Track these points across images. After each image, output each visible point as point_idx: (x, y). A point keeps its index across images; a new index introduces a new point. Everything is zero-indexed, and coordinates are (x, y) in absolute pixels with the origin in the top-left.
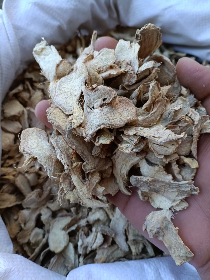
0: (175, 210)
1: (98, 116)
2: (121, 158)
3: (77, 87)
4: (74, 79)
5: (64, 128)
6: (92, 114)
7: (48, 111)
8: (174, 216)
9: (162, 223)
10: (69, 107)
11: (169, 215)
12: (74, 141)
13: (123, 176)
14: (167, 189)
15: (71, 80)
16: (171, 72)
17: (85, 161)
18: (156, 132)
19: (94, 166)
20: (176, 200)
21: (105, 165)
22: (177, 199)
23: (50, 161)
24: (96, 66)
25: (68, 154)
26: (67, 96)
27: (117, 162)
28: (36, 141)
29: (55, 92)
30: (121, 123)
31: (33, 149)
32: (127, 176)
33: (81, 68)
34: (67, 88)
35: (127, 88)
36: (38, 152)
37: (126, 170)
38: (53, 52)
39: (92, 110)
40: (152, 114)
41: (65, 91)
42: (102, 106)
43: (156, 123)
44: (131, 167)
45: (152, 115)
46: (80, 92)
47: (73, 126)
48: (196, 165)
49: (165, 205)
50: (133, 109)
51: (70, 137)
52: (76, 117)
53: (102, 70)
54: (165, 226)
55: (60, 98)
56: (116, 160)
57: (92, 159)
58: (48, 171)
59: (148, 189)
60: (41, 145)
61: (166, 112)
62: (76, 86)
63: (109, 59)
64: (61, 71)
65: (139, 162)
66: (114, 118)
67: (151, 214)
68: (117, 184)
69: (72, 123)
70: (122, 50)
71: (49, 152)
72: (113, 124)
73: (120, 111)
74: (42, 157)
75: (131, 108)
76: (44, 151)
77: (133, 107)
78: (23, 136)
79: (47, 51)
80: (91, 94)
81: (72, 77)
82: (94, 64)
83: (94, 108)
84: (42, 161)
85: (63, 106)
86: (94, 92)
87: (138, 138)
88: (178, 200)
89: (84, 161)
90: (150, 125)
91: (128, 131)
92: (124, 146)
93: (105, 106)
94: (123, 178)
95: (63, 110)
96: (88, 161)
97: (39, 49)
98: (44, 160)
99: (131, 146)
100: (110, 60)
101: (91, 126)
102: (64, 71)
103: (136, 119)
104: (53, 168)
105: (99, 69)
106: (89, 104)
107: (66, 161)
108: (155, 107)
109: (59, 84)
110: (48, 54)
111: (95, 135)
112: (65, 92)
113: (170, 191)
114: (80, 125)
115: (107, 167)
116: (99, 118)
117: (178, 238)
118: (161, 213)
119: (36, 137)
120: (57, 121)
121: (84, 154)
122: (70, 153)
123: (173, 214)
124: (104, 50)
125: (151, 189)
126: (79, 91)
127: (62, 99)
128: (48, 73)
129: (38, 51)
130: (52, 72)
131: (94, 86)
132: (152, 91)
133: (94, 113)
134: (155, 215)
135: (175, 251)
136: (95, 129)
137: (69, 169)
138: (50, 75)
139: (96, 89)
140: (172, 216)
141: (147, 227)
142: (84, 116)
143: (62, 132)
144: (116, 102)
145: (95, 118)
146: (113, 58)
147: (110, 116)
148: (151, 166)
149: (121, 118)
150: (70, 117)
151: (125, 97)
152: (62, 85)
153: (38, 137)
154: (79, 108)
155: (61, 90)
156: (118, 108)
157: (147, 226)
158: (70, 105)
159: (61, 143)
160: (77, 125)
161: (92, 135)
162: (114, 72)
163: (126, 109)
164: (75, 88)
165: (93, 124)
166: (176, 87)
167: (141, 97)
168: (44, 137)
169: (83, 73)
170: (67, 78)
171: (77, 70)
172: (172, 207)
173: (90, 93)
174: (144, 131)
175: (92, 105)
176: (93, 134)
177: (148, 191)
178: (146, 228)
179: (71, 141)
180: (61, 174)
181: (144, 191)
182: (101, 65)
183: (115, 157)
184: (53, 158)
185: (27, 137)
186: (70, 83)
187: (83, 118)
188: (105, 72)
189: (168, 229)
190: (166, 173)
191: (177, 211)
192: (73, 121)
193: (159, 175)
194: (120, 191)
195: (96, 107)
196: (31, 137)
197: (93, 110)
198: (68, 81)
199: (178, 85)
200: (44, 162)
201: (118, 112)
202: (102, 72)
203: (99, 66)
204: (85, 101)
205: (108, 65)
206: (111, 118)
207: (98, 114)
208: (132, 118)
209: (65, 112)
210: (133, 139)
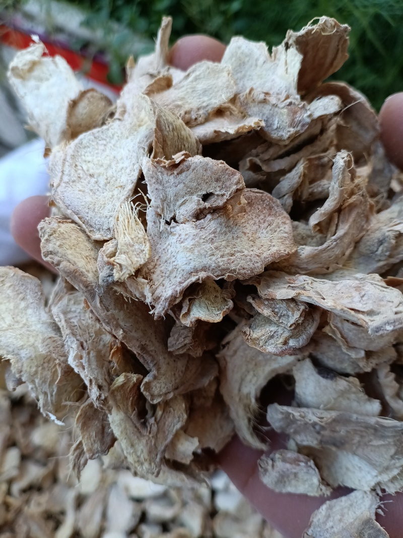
0: (384, 491)
1: (189, 243)
2: (242, 356)
3: (126, 164)
4: (116, 138)
5: (90, 277)
6: (172, 239)
7: (42, 228)
8: (383, 506)
9: (361, 533)
10: (103, 219)
11: (371, 506)
12: (120, 315)
13: (245, 401)
14: (366, 439)
15: (108, 140)
16: (366, 130)
17: (150, 370)
18: (356, 294)
19: (173, 382)
20: (392, 466)
21: (202, 374)
22: (394, 464)
23: (46, 369)
24: (179, 106)
25: (100, 347)
26: (96, 187)
27: (230, 366)
28: (11, 306)
29: (63, 172)
30: (256, 265)
32: (257, 400)
33: (136, 110)
34: (96, 161)
35: (264, 168)
36: (15, 342)
37: (255, 387)
38: (61, 72)
39: (172, 225)
40: (335, 240)
41: (91, 171)
42: (199, 215)
43: (344, 265)
44: (269, 378)
45: (337, 244)
46: (135, 176)
47: (116, 276)
49: (359, 481)
50: (284, 223)
51: (107, 304)
52: (125, 248)
53: (196, 119)
55: (77, 192)
56: (228, 359)
57: (168, 364)
58: (40, 398)
59: (317, 439)
60: (25, 321)
61: (371, 236)
62: (122, 159)
63: (216, 90)
64: (83, 119)
65: (294, 368)
66: (236, 249)
67: (324, 506)
69: (113, 265)
71: (45, 343)
72: (233, 267)
73: (250, 228)
74: (24, 359)
75: (279, 221)
76: (32, 340)
77: (285, 217)
79: (44, 69)
80: (167, 182)
81: (110, 133)
82: (174, 101)
83: (176, 222)
84: (24, 369)
85: (82, 215)
86: (178, 174)
87: (301, 310)
88: (397, 468)
89: (148, 369)
90: (328, 268)
91: (268, 287)
92: (260, 334)
93: (209, 216)
94: (247, 407)
95: (84, 226)
96: (158, 369)
97: (25, 65)
98: (30, 367)
99: (280, 331)
100: (220, 93)
101: (168, 273)
102: (91, 118)
103: (293, 251)
104: (55, 390)
105: (187, 116)
106: (163, 210)
107: (93, 373)
108: (343, 222)
109: (74, 152)
110: (48, 76)
111: (180, 299)
112: (90, 175)
113: (374, 443)
114: (138, 272)
115: (206, 382)
116: (191, 250)
118: (350, 502)
119: (11, 294)
120: (70, 257)
121: (147, 352)
122: (104, 345)
123: (381, 501)
124: (200, 66)
125: (324, 439)
126: (132, 173)
127: (80, 193)
128: (48, 126)
129: (22, 70)
130: (57, 122)
131: (178, 157)
132: (343, 173)
133: (177, 236)
134: (334, 510)
136: (180, 283)
137: (103, 397)
138: (52, 130)
139: (181, 166)
140: (379, 507)
142: (148, 245)
143: (84, 289)
144: (240, 203)
145: (181, 250)
146: (227, 87)
147: (224, 243)
148: (327, 378)
149: (255, 248)
150: (108, 247)
151: (261, 191)
153: (18, 294)
154: (132, 221)
155: (79, 167)
156: (243, 221)
158: (106, 213)
159: (80, 316)
160: (129, 272)
161: (171, 301)
162: (228, 127)
163: (266, 224)
164: (120, 165)
165: (176, 268)
167: (302, 192)
168: (36, 297)
169: (143, 123)
170: (97, 135)
171: (126, 116)
172: (379, 484)
173: (166, 177)
174: (318, 290)
175: (171, 212)
176: (173, 298)
177: (317, 444)
179: (110, 317)
180: (77, 404)
181: (305, 443)
182: (191, 106)
183: (226, 352)
184: (57, 361)
186: (104, 151)
187: (147, 248)
188: (202, 124)
190: (366, 397)
191: (390, 495)
192: (117, 261)
193: (345, 403)
194: (235, 437)
195: (182, 217)
197: (174, 227)
198: (101, 142)
200: (30, 372)
201: (245, 233)
202: (194, 123)
203: (187, 107)
204: (149, 201)
205: (211, 106)
206: (228, 251)
207: (189, 240)
208: (282, 248)
209: (89, 234)
210: (285, 312)
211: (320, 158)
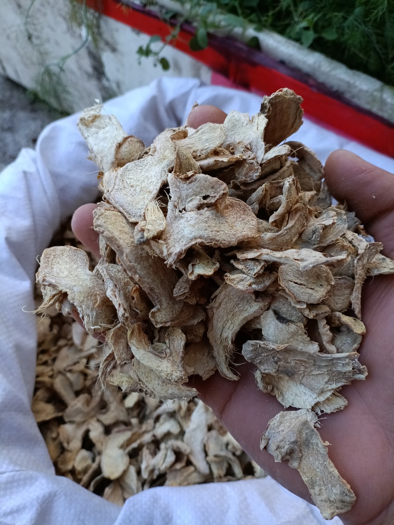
0: (322, 411)
1: (192, 222)
2: (224, 308)
3: (154, 179)
4: (148, 165)
6: (182, 221)
8: (319, 422)
9: (300, 432)
10: (137, 210)
11: (311, 420)
13: (224, 344)
14: (308, 370)
15: (143, 167)
16: (315, 172)
18: (295, 254)
19: (171, 316)
20: (326, 389)
21: (193, 317)
22: (327, 387)
23: (90, 300)
24: (190, 148)
25: (127, 292)
26: (134, 193)
27: (216, 316)
28: (68, 266)
29: (115, 183)
30: (232, 240)
31: (60, 279)
32: (232, 342)
33: (162, 150)
34: (135, 178)
35: (243, 188)
36: (70, 283)
37: (232, 332)
38: (113, 124)
39: (183, 213)
40: (286, 230)
41: (132, 184)
42: (200, 207)
44: (241, 325)
45: (288, 232)
46: (158, 187)
47: (146, 236)
48: (362, 329)
49: (304, 402)
50: (253, 220)
52: (151, 222)
53: (200, 156)
54: (305, 439)
55: (122, 195)
56: (215, 311)
57: (169, 304)
58: (85, 318)
59: (275, 369)
60: (76, 274)
61: (309, 229)
62: (151, 177)
63: (214, 139)
64: (125, 155)
66: (220, 229)
67: (278, 415)
68: (213, 358)
69: (144, 230)
70: (234, 126)
71: (92, 281)
72: (217, 238)
73: (231, 219)
74: (76, 292)
75: (249, 218)
76: (81, 283)
77: (253, 217)
78: (45, 257)
79: (102, 121)
80: (182, 187)
81: (145, 163)
82: (187, 145)
83: (185, 210)
84: (76, 298)
85: (125, 207)
86: (189, 183)
87: (262, 265)
88: (329, 390)
90: (282, 249)
91: (243, 254)
92: (235, 277)
93: (206, 209)
94: (225, 347)
95: (125, 214)
97: (90, 117)
98: (80, 297)
99: (248, 278)
100: (215, 141)
101: (178, 239)
102: (130, 154)
103: (257, 236)
104: (95, 314)
105: (194, 153)
106: (178, 203)
107: (121, 301)
108: (291, 220)
109: (122, 173)
110: (104, 126)
111: (184, 256)
112: (131, 186)
113: (315, 373)
114: (159, 235)
115: (195, 322)
117: (329, 464)
118: (297, 416)
119: (68, 261)
125: (280, 369)
126: (157, 184)
127: (125, 195)
128: (102, 157)
130: (109, 156)
131: (190, 174)
132: (288, 191)
133: (186, 218)
134: (285, 418)
135: (320, 490)
136: (185, 245)
138: (105, 160)
139: (192, 179)
140: (317, 422)
141: (270, 442)
142: (165, 221)
144: (225, 203)
145: (187, 226)
146: (220, 137)
147: (213, 224)
148: (283, 323)
149: (232, 231)
150: (141, 224)
151: (239, 200)
152: (128, 174)
153: (72, 261)
154: (156, 210)
155: (125, 182)
156: (227, 215)
157: (269, 440)
158: (139, 206)
159: (115, 273)
160: (153, 233)
161: (178, 255)
162: (224, 158)
163: (241, 219)
164: (150, 180)
165: (183, 237)
166: (323, 199)
167: (265, 202)
168: (83, 262)
169: (167, 158)
171: (156, 153)
172: (317, 404)
173: (182, 185)
175: (183, 205)
176: (180, 254)
177: (275, 372)
178: (268, 443)
180: (109, 326)
181: (267, 371)
182: (198, 148)
183: (214, 304)
184: (98, 293)
185: (53, 259)
186: (141, 172)
187: (164, 224)
188: (204, 159)
189: (310, 446)
190: (309, 339)
191: (326, 414)
192: (147, 228)
194: (217, 372)
195: (189, 208)
196: (58, 260)
197: (184, 214)
198: (139, 168)
199: (326, 195)
200: (79, 300)
201: (227, 222)
202: (199, 158)
203: (195, 149)
204: (170, 197)
205: (210, 148)
206: (216, 229)
207: (192, 220)
208: (250, 234)
209: (128, 218)
210: (252, 267)
211: (279, 183)
